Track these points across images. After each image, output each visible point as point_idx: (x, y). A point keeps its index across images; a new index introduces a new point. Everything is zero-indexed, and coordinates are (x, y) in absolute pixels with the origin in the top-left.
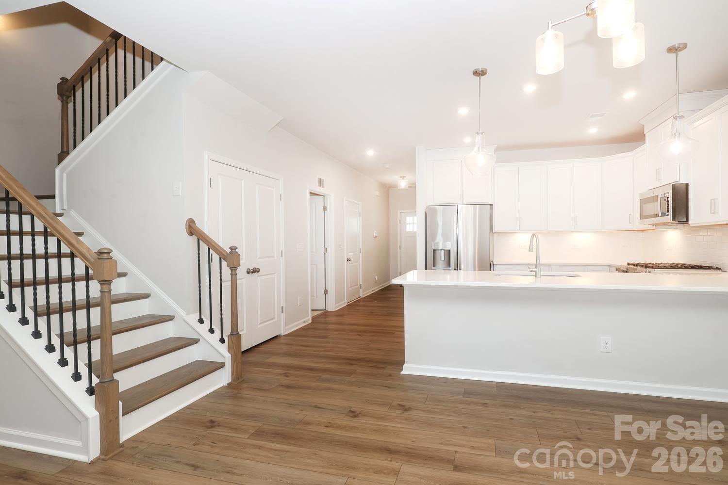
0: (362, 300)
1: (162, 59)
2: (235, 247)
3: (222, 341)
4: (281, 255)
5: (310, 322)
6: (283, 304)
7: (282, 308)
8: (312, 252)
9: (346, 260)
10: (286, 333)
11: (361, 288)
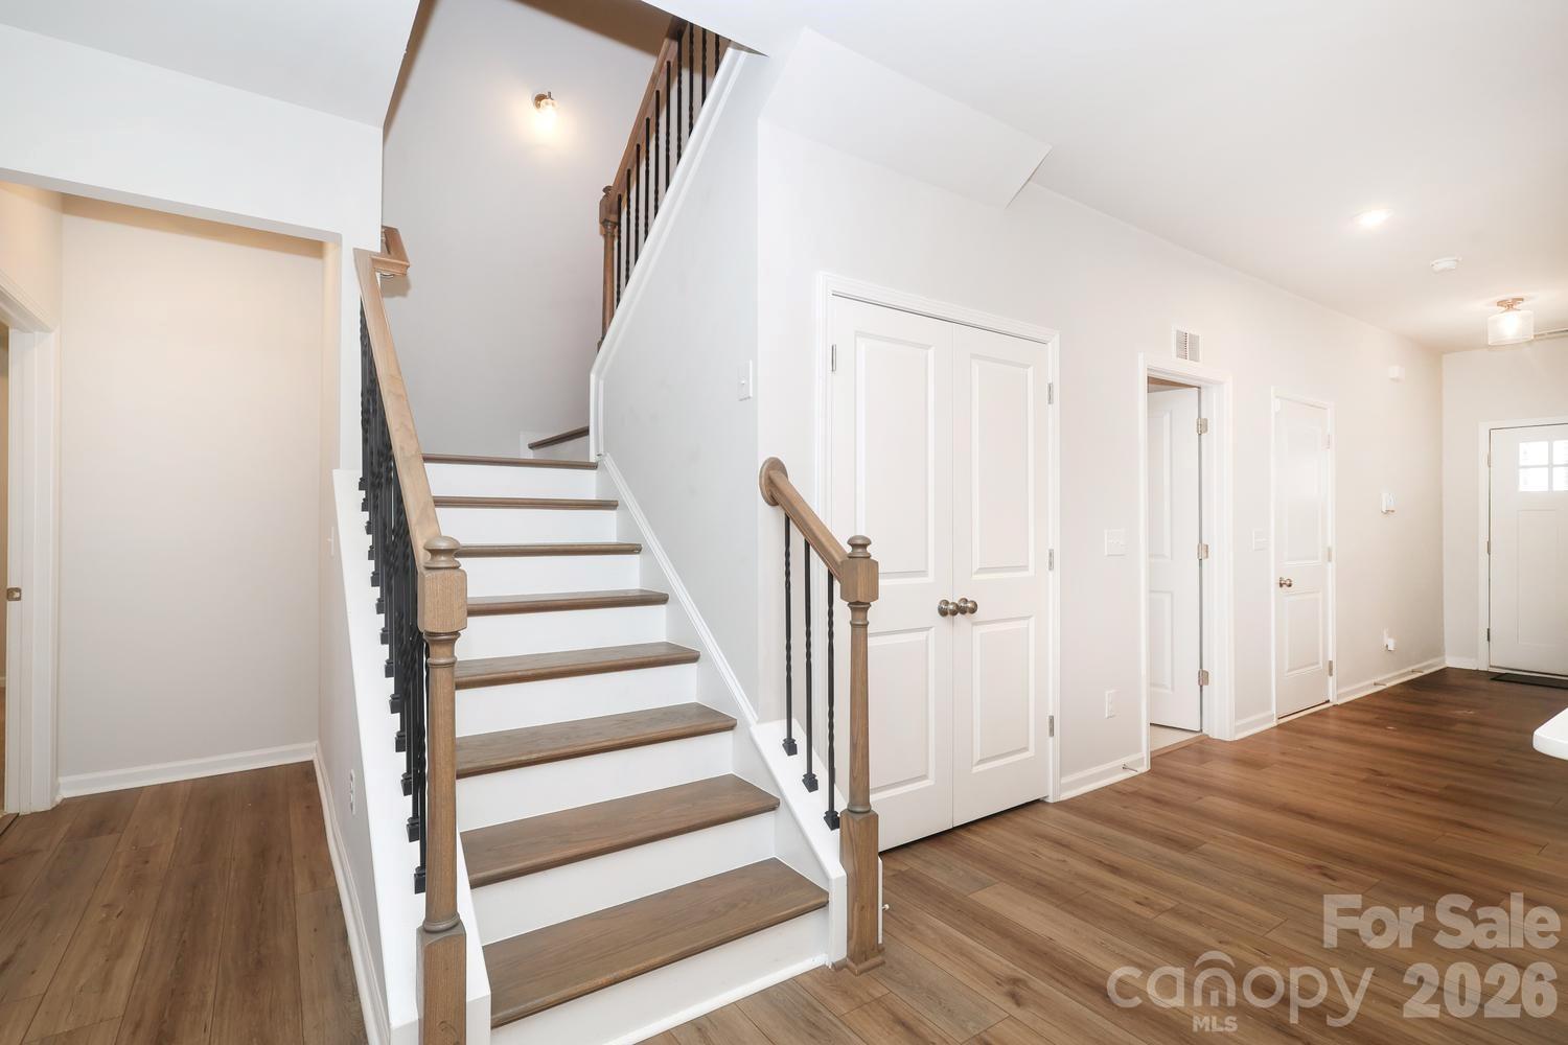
0: (1331, 713)
2: (866, 539)
3: (832, 819)
4: (1051, 564)
5: (1145, 768)
6: (1052, 709)
7: (1052, 720)
9: (1274, 582)
10: (1066, 796)
11: (1331, 675)
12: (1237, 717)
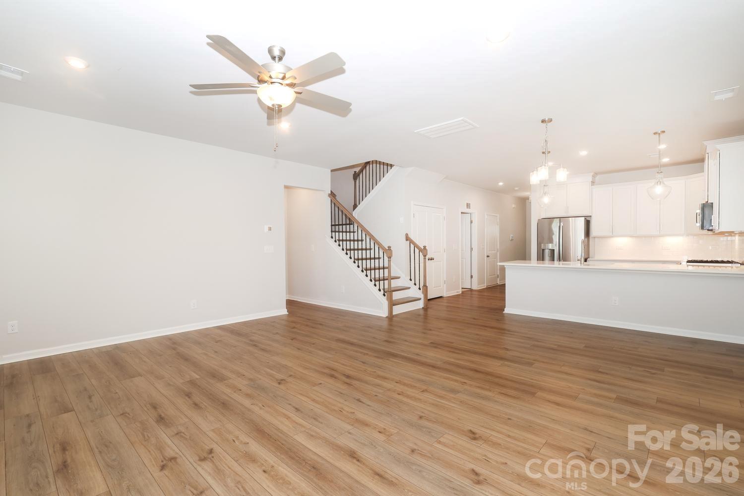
1: (394, 165)
2: (426, 246)
3: (420, 289)
4: (444, 251)
5: (461, 293)
6: (445, 279)
7: (445, 281)
8: (462, 250)
9: (486, 256)
10: (447, 296)
11: (498, 277)
12: (478, 285)
